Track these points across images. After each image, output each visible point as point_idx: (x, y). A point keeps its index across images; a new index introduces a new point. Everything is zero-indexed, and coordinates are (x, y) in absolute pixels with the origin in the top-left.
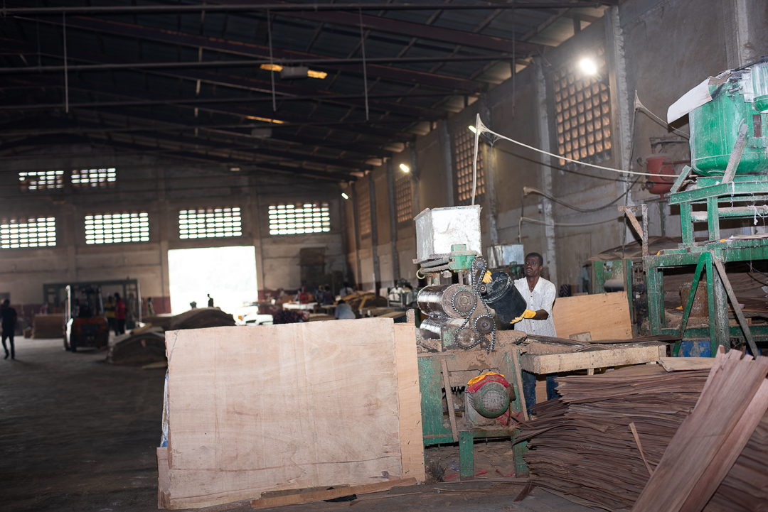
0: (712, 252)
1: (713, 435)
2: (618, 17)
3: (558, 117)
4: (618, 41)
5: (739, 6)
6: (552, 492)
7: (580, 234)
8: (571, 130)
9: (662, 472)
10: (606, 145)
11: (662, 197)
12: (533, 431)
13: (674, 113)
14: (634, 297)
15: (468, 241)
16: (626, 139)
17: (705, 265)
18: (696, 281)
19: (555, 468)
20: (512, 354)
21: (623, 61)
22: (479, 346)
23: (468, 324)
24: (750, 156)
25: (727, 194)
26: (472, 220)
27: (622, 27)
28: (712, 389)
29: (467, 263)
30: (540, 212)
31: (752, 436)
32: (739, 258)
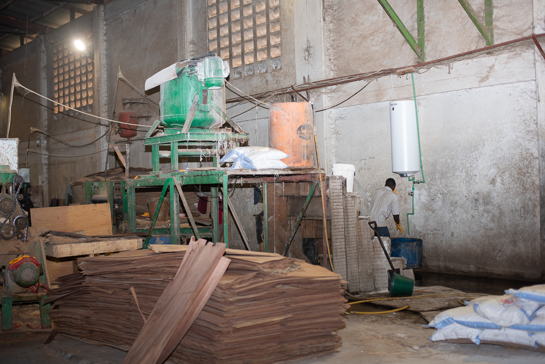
0: (174, 178)
1: (189, 292)
2: (103, 13)
3: (54, 79)
4: (102, 30)
5: (188, 15)
6: (70, 337)
7: (67, 163)
8: (64, 89)
9: (155, 317)
10: (89, 101)
11: (129, 140)
12: (57, 296)
13: (150, 84)
14: (114, 207)
15: (9, 163)
16: (104, 98)
17: (169, 186)
18: (162, 197)
19: (73, 320)
20: (40, 244)
21: (105, 44)
22: (16, 237)
23: (8, 221)
24: (199, 116)
25: (185, 140)
26: (12, 148)
27: (106, 21)
28: (187, 264)
29: (9, 179)
30: (38, 146)
31: (213, 293)
32: (192, 183)
